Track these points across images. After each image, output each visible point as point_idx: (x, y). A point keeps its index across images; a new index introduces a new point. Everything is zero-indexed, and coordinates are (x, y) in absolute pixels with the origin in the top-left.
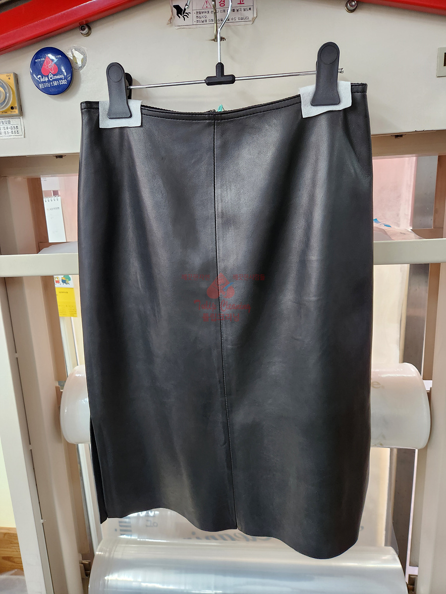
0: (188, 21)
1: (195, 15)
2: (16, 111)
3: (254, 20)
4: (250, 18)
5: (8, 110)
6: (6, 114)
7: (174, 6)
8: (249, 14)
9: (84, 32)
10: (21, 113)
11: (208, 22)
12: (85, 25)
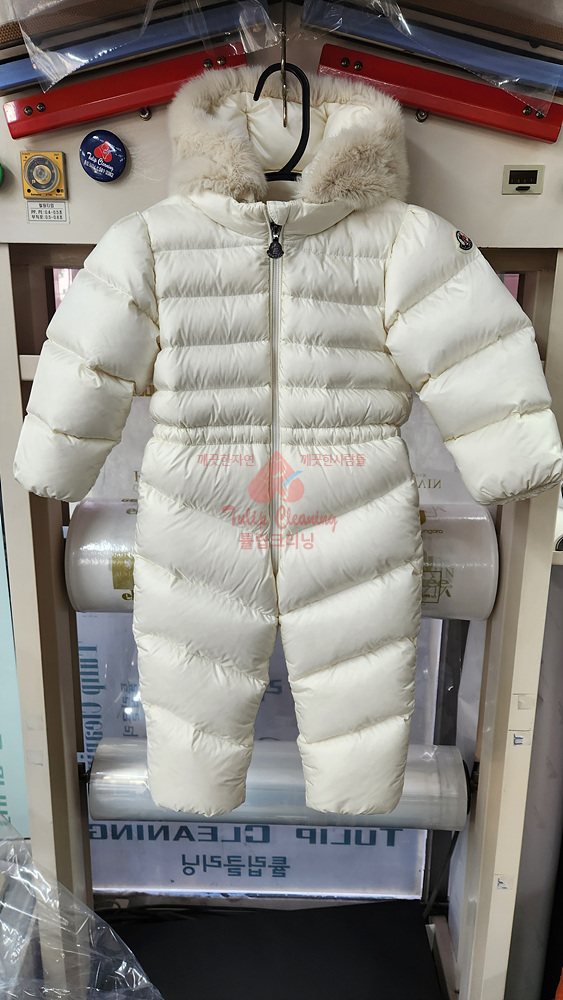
2: (63, 194)
9: (144, 116)
10: (67, 197)
12: (147, 109)
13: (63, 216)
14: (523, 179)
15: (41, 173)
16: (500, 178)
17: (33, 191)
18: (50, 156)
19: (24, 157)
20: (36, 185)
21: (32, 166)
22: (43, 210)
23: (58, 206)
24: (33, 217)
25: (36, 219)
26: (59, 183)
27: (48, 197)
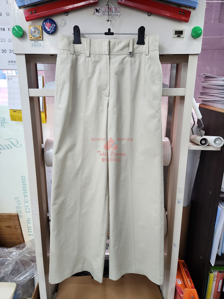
0: (100, 14)
1: (102, 12)
2: (41, 39)
3: (120, 15)
4: (119, 15)
5: (39, 38)
6: (37, 39)
7: (96, 9)
8: (118, 14)
9: (66, 14)
10: (43, 40)
11: (106, 15)
12: (67, 12)
13: (42, 45)
14: (179, 33)
16: (172, 33)
17: (33, 37)
19: (30, 27)
23: (40, 42)
24: (32, 46)
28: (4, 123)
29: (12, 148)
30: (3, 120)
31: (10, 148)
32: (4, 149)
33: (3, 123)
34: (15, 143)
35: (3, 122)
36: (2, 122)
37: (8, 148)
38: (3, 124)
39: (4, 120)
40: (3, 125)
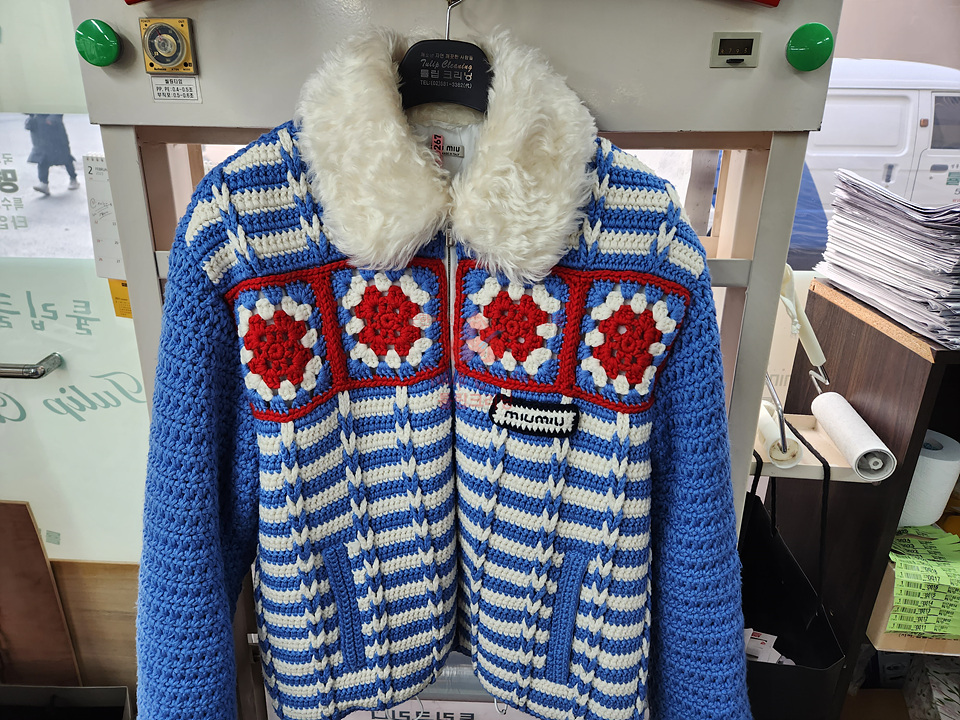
2: (191, 69)
10: (197, 71)
13: (194, 93)
14: (736, 50)
15: (163, 45)
16: (709, 47)
17: (157, 65)
18: (174, 23)
19: (143, 24)
20: (160, 59)
21: (152, 37)
22: (170, 86)
23: (187, 82)
24: (159, 95)
25: (162, 97)
26: (186, 55)
27: (175, 71)
28: (88, 322)
29: (119, 403)
30: (84, 310)
31: (114, 403)
32: (94, 406)
33: (83, 321)
34: (131, 387)
35: (83, 318)
36: (79, 319)
37: (107, 405)
38: (86, 324)
39: (89, 312)
40: (83, 326)
